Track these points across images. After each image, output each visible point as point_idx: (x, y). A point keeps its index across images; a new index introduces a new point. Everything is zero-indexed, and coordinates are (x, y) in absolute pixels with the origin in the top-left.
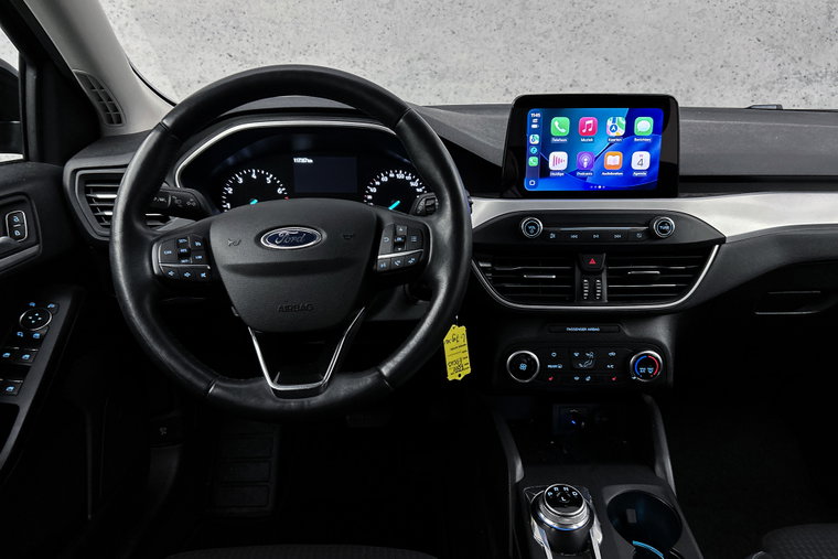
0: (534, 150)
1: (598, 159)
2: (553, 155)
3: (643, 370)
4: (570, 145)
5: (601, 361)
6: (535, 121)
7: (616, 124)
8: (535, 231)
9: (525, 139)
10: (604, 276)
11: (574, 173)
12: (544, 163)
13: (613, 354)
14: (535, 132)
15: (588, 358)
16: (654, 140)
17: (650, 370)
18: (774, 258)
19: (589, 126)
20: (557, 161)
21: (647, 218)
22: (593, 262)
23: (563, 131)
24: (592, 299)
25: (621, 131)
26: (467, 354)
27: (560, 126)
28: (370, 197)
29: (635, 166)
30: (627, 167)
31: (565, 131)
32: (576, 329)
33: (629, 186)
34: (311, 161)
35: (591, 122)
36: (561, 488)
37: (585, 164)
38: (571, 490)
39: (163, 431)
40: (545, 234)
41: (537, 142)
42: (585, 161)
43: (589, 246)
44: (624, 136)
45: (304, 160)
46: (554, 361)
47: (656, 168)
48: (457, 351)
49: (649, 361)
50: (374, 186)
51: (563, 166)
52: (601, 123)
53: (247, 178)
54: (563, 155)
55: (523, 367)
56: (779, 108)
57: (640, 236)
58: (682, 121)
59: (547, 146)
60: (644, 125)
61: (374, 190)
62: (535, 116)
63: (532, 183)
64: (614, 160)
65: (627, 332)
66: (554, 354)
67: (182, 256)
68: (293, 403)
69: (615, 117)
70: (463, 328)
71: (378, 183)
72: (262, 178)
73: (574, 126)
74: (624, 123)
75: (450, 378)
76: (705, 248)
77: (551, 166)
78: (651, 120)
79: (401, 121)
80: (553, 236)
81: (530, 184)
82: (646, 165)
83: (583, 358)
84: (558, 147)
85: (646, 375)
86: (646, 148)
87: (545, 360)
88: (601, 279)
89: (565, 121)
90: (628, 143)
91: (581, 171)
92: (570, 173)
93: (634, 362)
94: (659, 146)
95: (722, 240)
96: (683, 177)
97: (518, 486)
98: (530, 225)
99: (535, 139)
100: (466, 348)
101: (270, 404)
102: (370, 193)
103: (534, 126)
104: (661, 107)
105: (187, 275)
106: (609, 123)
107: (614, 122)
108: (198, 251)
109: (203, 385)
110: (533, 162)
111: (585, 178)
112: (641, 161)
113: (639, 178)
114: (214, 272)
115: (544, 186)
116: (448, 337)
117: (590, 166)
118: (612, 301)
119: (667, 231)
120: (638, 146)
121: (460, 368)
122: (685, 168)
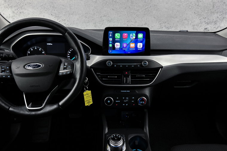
0: (111, 42)
1: (129, 45)
2: (116, 44)
3: (141, 102)
4: (120, 41)
5: (130, 99)
6: (111, 34)
7: (133, 36)
8: (110, 64)
9: (108, 39)
10: (130, 77)
11: (122, 49)
12: (113, 46)
13: (133, 98)
14: (111, 37)
15: (127, 99)
16: (143, 40)
17: (143, 102)
19: (125, 36)
20: (117, 45)
21: (141, 61)
22: (126, 73)
23: (118, 37)
24: (126, 83)
25: (134, 37)
26: (91, 98)
27: (118, 36)
28: (69, 54)
29: (138, 47)
30: (136, 47)
31: (119, 37)
32: (123, 91)
33: (137, 52)
34: (52, 44)
35: (126, 35)
36: (116, 135)
37: (125, 46)
38: (119, 136)
39: (15, 119)
40: (113, 65)
41: (111, 40)
42: (125, 45)
43: (125, 69)
44: (135, 39)
45: (50, 44)
46: (118, 100)
47: (144, 47)
48: (88, 98)
49: (143, 100)
50: (70, 51)
51: (119, 47)
52: (129, 35)
53: (34, 49)
54: (119, 44)
55: (109, 102)
56: (187, 31)
57: (139, 66)
58: (151, 34)
59: (114, 41)
60: (140, 36)
61: (70, 52)
62: (111, 33)
63: (111, 51)
64: (132, 45)
65: (137, 92)
66: (117, 98)
67: (2, 71)
68: (33, 113)
69: (132, 33)
70: (90, 91)
71: (71, 51)
72: (38, 49)
73: (121, 36)
74: (135, 35)
75: (86, 105)
76: (157, 69)
77: (116, 47)
78: (142, 34)
79: (66, 33)
80: (115, 66)
81: (110, 52)
82: (141, 47)
83: (125, 99)
84: (117, 42)
85: (142, 104)
86: (141, 42)
87: (115, 100)
88: (129, 78)
89: (119, 34)
90: (136, 41)
91: (124, 48)
92: (121, 49)
93: (139, 100)
94: (144, 42)
95: (162, 67)
96: (152, 50)
97: (106, 135)
98: (109, 63)
99: (111, 39)
100: (91, 97)
101: (27, 113)
102: (69, 53)
103: (110, 36)
104: (146, 31)
105: (4, 77)
106: (131, 35)
107: (132, 35)
108: (7, 69)
109: (7, 107)
110: (111, 45)
111: (125, 50)
112: (140, 45)
113: (140, 50)
114: (12, 76)
115: (114, 52)
116: (85, 93)
117: (126, 47)
118: (132, 84)
119: (146, 65)
120: (139, 42)
121: (89, 102)
122: (152, 48)
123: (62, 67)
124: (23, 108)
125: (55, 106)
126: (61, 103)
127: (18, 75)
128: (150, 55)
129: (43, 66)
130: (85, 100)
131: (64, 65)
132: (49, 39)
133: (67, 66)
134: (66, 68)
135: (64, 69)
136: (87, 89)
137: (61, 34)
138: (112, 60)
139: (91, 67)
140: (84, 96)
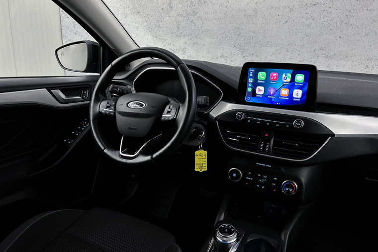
0: (250, 85)
1: (278, 91)
2: (258, 88)
3: (287, 189)
4: (265, 84)
5: (270, 180)
6: (252, 73)
7: (287, 77)
8: (241, 118)
9: (247, 80)
10: (272, 142)
11: (266, 96)
12: (254, 91)
13: (276, 179)
14: (251, 77)
15: (264, 178)
16: (304, 85)
17: (291, 190)
19: (274, 76)
20: (260, 90)
21: (292, 118)
22: (266, 135)
23: (263, 78)
24: (264, 151)
25: (289, 80)
26: (206, 163)
27: (262, 75)
29: (294, 96)
30: (291, 96)
32: (260, 164)
33: (290, 104)
36: (228, 226)
37: (272, 93)
39: (133, 176)
40: (246, 120)
41: (252, 82)
42: (272, 91)
43: (263, 127)
44: (290, 82)
46: (249, 176)
47: (305, 97)
48: (201, 161)
49: (291, 186)
51: (262, 93)
52: (280, 75)
54: (262, 88)
55: (234, 175)
57: (288, 126)
59: (256, 84)
60: (300, 78)
62: (252, 70)
64: (285, 92)
65: (283, 170)
66: (250, 173)
67: (108, 107)
69: (286, 73)
70: (206, 152)
73: (268, 76)
74: (290, 76)
75: (196, 170)
77: (257, 92)
78: (303, 75)
79: (178, 67)
80: (249, 121)
81: (248, 99)
82: (300, 96)
83: (262, 178)
84: (261, 85)
85: (288, 192)
86: (300, 88)
87: (245, 175)
88: (270, 143)
89: (264, 74)
90: (292, 85)
91: (270, 96)
92: (265, 96)
93: (284, 184)
94: (306, 88)
95: (332, 135)
96: (317, 103)
98: (239, 115)
99: (251, 80)
100: (206, 160)
101: (119, 159)
103: (251, 75)
104: (310, 71)
105: (108, 113)
106: (284, 76)
107: (286, 75)
108: (112, 106)
110: (249, 90)
111: (271, 99)
112: (298, 94)
113: (296, 102)
115: (253, 100)
116: (197, 153)
117: (274, 94)
118: (274, 154)
119: (299, 126)
120: (297, 87)
121: (201, 167)
122: (319, 99)
124: (117, 152)
126: (154, 156)
127: (121, 113)
128: (314, 112)
129: (146, 105)
130: (196, 163)
133: (171, 109)
134: (169, 112)
136: (201, 149)
138: (247, 113)
139: (216, 119)
140: (196, 157)
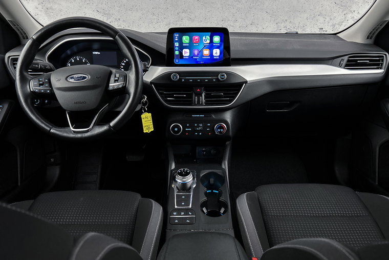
0: (177, 48)
1: (201, 52)
2: (184, 50)
3: (219, 130)
4: (190, 47)
5: (205, 127)
6: (177, 37)
7: (206, 39)
8: (176, 78)
9: (174, 44)
11: (192, 57)
12: (181, 53)
13: (209, 125)
14: (176, 41)
15: (200, 126)
16: (221, 45)
17: (222, 130)
18: (267, 89)
20: (186, 53)
21: (217, 73)
22: (198, 90)
23: (187, 41)
24: (199, 104)
25: (208, 41)
26: (152, 123)
27: (186, 39)
29: (214, 54)
30: (211, 54)
31: (188, 41)
32: (196, 116)
33: (212, 62)
34: (99, 53)
35: (197, 38)
36: (184, 170)
37: (196, 54)
38: (187, 170)
40: (180, 79)
41: (178, 45)
42: (196, 53)
43: (196, 84)
45: (96, 53)
46: (188, 127)
47: (222, 55)
48: (147, 123)
49: (222, 127)
51: (188, 54)
52: (201, 38)
53: (75, 60)
54: (188, 50)
55: (176, 129)
56: (297, 33)
57: (214, 80)
58: (231, 37)
59: (182, 47)
60: (217, 39)
61: (123, 64)
62: (176, 35)
63: (177, 61)
64: (206, 52)
65: (214, 116)
66: (188, 125)
67: (40, 85)
68: (79, 135)
69: (206, 35)
70: (150, 114)
71: (125, 62)
72: (81, 60)
73: (191, 39)
74: (209, 38)
75: (145, 132)
76: (240, 85)
77: (184, 55)
78: (219, 37)
79: (117, 36)
80: (183, 80)
81: (176, 61)
82: (218, 54)
83: (198, 126)
84: (186, 47)
85: (220, 132)
86: (218, 47)
87: (185, 127)
88: (202, 96)
89: (188, 37)
90: (211, 46)
91: (195, 56)
92: (191, 57)
93: (216, 127)
94: (222, 47)
95: (246, 82)
96: (232, 59)
98: (174, 76)
99: (177, 44)
100: (152, 121)
101: (72, 135)
103: (176, 39)
104: (223, 32)
105: (43, 91)
106: (204, 38)
108: (46, 82)
109: (48, 129)
110: (177, 53)
111: (196, 59)
112: (217, 52)
113: (216, 59)
114: (52, 90)
115: (181, 62)
116: (143, 116)
117: (198, 55)
118: (207, 104)
119: (223, 78)
120: (215, 47)
121: (149, 128)
122: (233, 56)
123: (112, 79)
124: (66, 129)
125: (105, 128)
126: (112, 124)
127: (59, 89)
128: (230, 66)
129: (90, 77)
130: (144, 125)
131: (115, 77)
132: (96, 46)
133: (118, 78)
134: (117, 80)
135: (116, 81)
136: (145, 111)
137: (112, 39)
138: (179, 73)
139: (151, 83)
140: (142, 120)
